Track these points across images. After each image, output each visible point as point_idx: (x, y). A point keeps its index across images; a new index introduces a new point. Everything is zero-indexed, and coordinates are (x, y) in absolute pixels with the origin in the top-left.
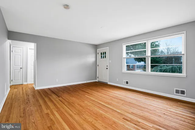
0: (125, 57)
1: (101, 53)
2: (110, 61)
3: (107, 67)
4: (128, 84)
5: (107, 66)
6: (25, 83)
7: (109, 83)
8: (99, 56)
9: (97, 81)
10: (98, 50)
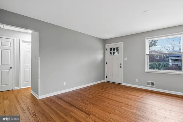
0: (148, 54)
1: (111, 49)
2: (126, 59)
3: (121, 66)
4: (154, 86)
5: (121, 64)
6: (16, 88)
7: (123, 84)
8: (108, 52)
9: (105, 81)
10: (106, 45)
